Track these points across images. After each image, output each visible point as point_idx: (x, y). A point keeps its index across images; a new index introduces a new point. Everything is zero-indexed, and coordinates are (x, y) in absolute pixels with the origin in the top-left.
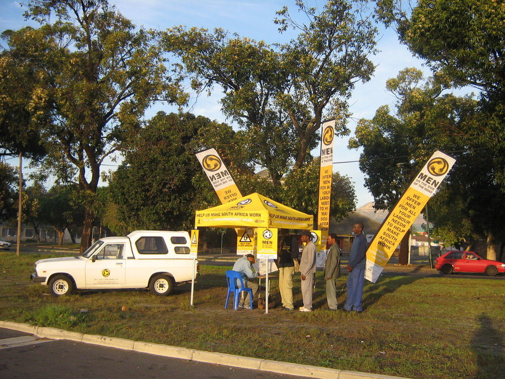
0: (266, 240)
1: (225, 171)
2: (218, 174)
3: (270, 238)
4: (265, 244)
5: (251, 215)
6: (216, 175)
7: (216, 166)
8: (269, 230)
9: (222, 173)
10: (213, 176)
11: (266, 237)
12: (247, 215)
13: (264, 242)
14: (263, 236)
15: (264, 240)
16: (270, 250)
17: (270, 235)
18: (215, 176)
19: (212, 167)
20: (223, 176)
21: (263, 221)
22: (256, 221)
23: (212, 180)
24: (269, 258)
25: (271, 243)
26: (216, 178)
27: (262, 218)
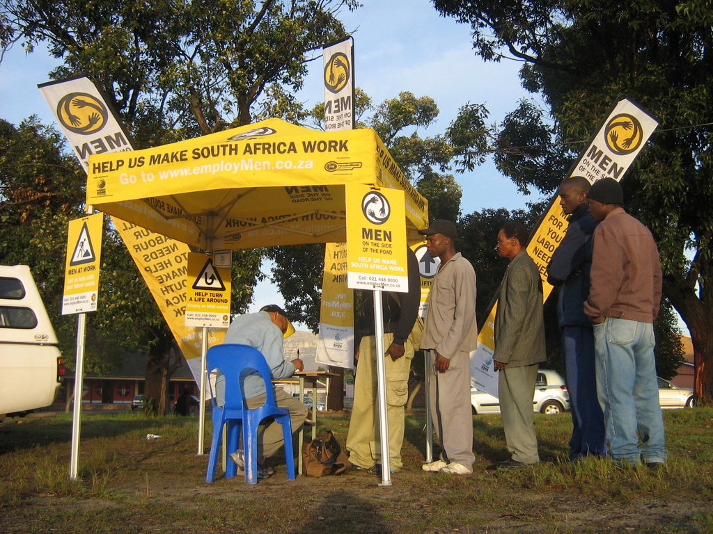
0: (374, 227)
1: (118, 135)
2: (99, 141)
3: (384, 221)
4: (369, 241)
5: (309, 147)
6: (92, 143)
7: (93, 120)
8: (380, 195)
9: (108, 138)
10: (85, 146)
11: (372, 214)
12: (293, 148)
13: (367, 233)
14: (364, 210)
15: (369, 226)
16: (386, 260)
17: (383, 210)
18: (92, 147)
19: (84, 122)
20: (112, 147)
21: (358, 165)
22: (331, 167)
23: (83, 157)
24: (387, 289)
25: (388, 236)
26: (94, 150)
27: (352, 155)
